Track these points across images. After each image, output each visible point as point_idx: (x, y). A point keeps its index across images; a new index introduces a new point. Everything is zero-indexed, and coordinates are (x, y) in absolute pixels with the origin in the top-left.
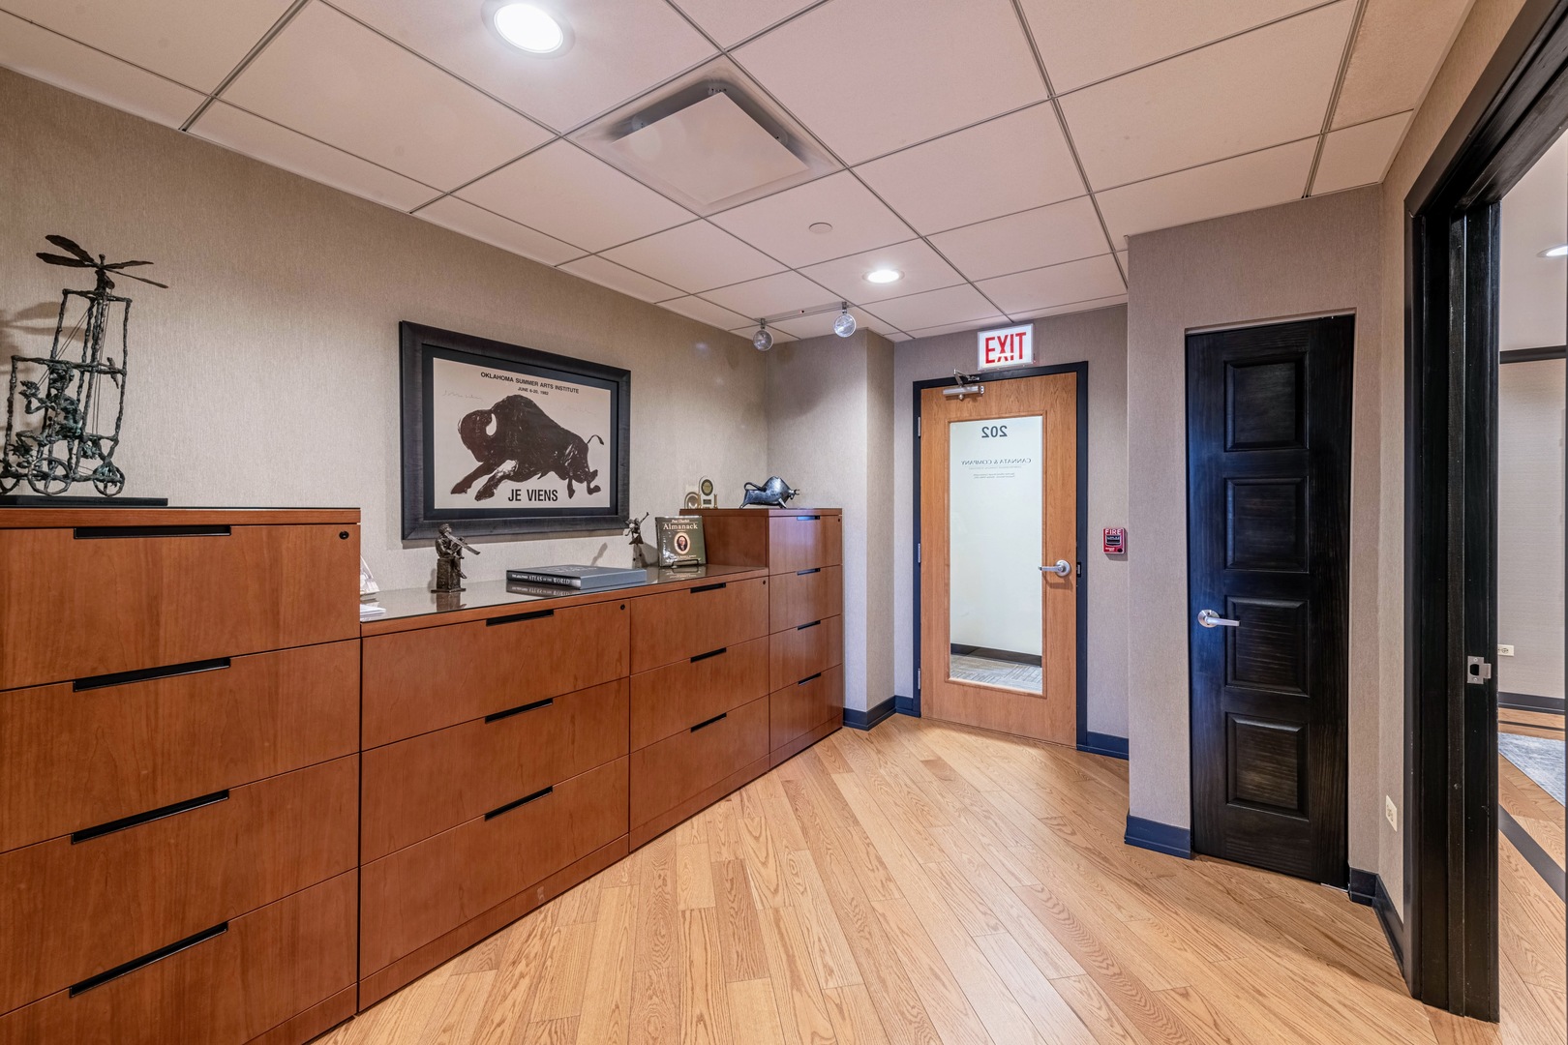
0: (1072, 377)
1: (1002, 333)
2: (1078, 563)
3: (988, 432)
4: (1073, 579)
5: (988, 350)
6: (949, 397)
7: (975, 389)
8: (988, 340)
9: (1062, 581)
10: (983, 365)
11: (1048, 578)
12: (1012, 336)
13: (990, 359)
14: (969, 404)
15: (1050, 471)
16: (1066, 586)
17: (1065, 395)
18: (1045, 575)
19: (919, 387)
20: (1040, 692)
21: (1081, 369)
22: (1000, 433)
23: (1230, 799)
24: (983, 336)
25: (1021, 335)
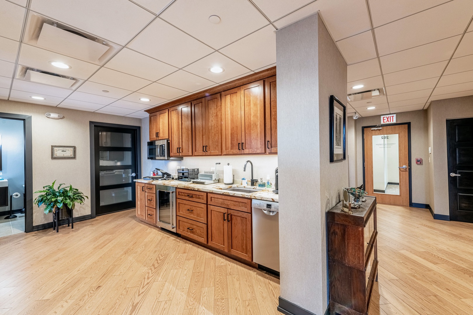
0: (407, 125)
1: (388, 116)
2: (409, 166)
3: (383, 138)
4: (408, 169)
5: (384, 120)
6: (372, 130)
7: (380, 128)
8: (383, 118)
9: (405, 170)
10: (382, 123)
11: (401, 170)
12: (390, 117)
13: (384, 121)
14: (378, 131)
15: (401, 146)
16: (406, 171)
17: (404, 129)
18: (400, 169)
19: (363, 128)
20: (399, 194)
21: (409, 124)
22: (386, 138)
23: (458, 209)
24: (382, 117)
25: (393, 116)
